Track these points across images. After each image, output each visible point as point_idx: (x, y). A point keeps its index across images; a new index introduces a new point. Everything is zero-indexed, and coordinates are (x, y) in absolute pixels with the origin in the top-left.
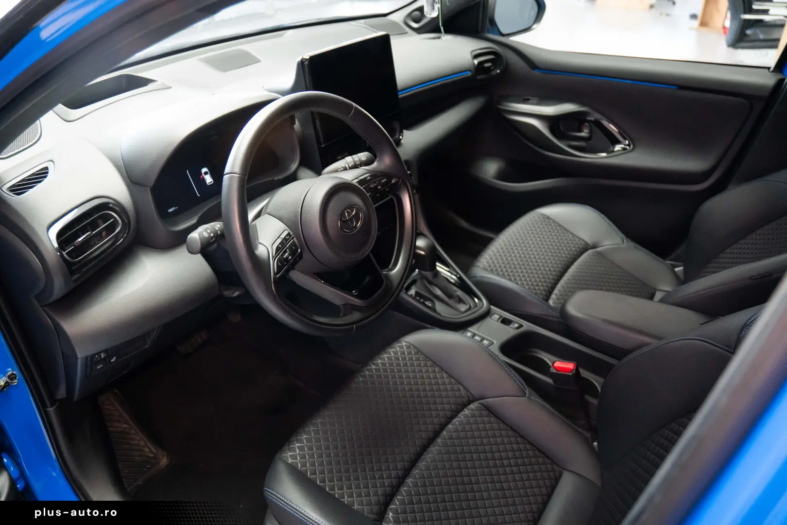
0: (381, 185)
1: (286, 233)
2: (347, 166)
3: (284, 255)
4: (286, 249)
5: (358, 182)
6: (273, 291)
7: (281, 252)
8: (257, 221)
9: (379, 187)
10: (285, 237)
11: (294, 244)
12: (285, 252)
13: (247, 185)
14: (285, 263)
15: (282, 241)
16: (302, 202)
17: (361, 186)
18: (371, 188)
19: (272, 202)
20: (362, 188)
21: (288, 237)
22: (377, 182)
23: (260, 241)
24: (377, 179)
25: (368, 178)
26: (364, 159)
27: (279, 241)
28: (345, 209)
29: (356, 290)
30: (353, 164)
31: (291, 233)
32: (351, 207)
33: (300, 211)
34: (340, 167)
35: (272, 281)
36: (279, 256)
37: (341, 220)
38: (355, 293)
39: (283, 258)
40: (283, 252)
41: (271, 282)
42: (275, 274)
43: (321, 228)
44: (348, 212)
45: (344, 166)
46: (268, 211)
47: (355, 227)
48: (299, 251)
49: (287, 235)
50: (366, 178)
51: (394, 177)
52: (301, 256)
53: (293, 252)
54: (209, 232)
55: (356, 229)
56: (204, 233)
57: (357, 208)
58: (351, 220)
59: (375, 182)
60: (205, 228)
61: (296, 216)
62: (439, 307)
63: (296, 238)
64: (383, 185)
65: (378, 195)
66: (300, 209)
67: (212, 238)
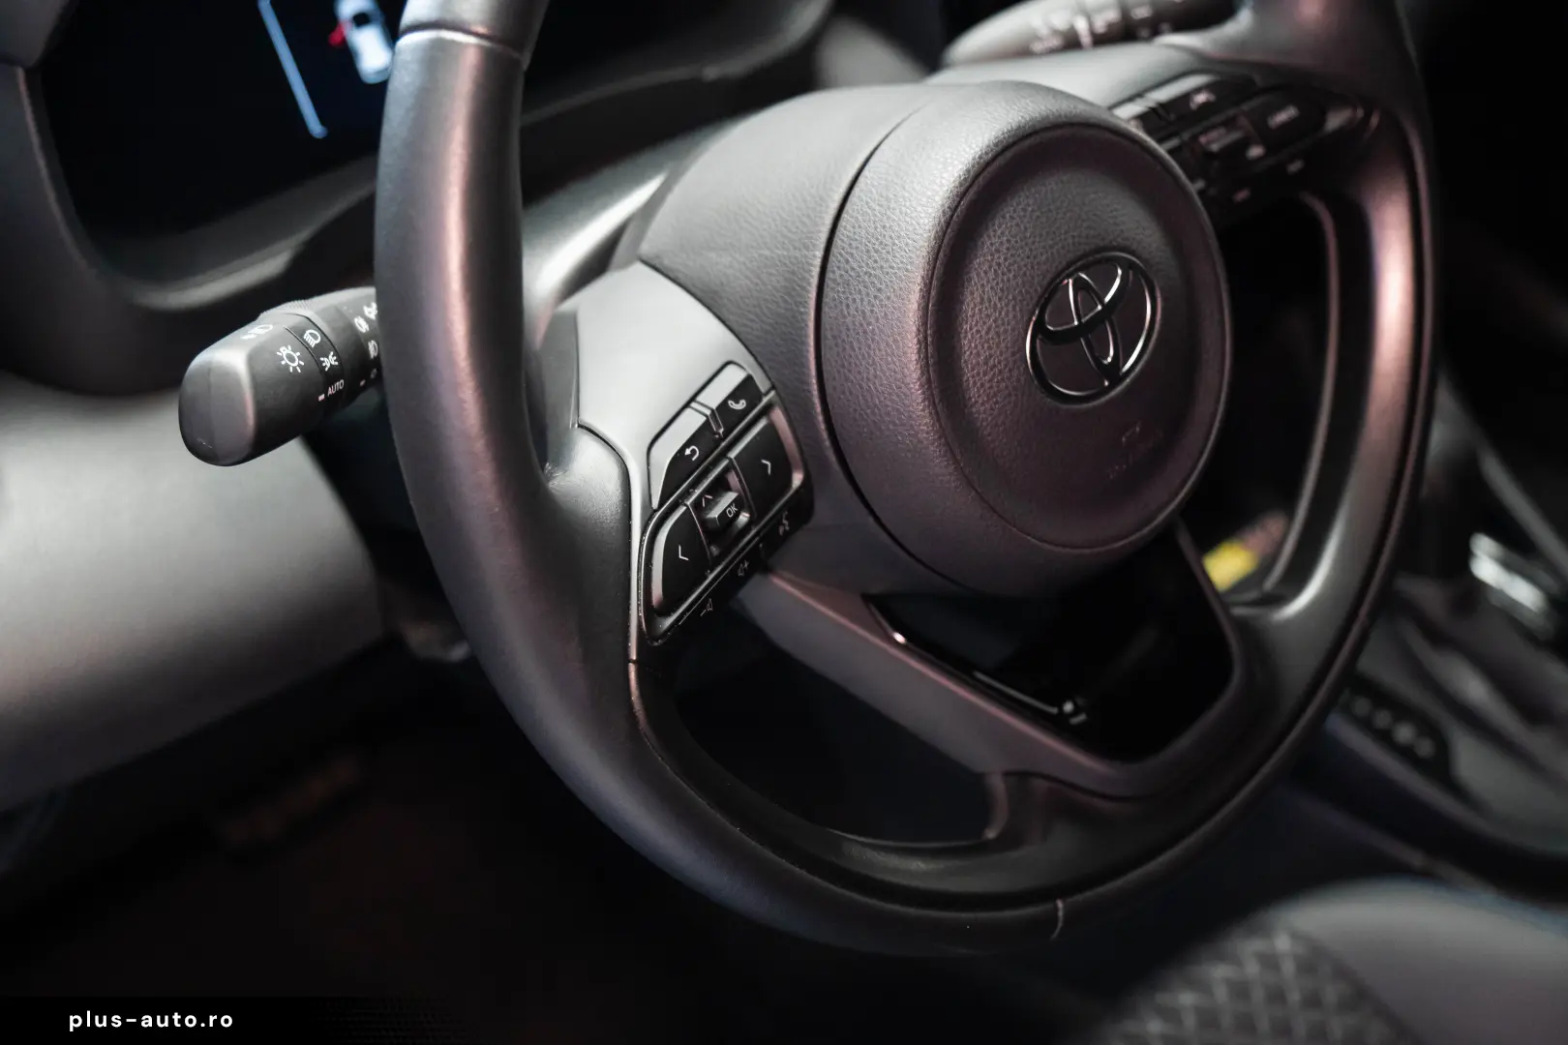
0: (1264, 141)
1: (732, 378)
3: (711, 504)
4: (726, 470)
5: (1143, 118)
6: (631, 706)
7: (694, 485)
8: (583, 301)
9: (1256, 151)
10: (724, 404)
11: (770, 440)
12: (720, 486)
13: (528, 105)
14: (715, 550)
15: (706, 426)
16: (834, 206)
17: (1160, 141)
18: (1210, 156)
19: (672, 199)
20: (1161, 150)
21: (741, 405)
22: (1243, 121)
23: (587, 418)
24: (1245, 107)
25: (1201, 98)
27: (691, 422)
28: (1069, 269)
29: (1080, 701)
31: (762, 383)
32: (1097, 260)
33: (818, 262)
35: (634, 657)
36: (682, 510)
37: (1039, 328)
38: (1075, 713)
39: (704, 522)
40: (708, 490)
41: (628, 660)
42: (652, 613)
43: (925, 368)
44: (1080, 286)
46: (645, 248)
47: (1114, 372)
48: (797, 479)
49: (735, 395)
50: (1186, 97)
51: (1341, 101)
52: (802, 508)
53: (763, 490)
54: (313, 343)
55: (1115, 383)
56: (284, 351)
57: (1129, 267)
58: (1091, 328)
59: (1229, 124)
60: (293, 321)
61: (792, 290)
62: (1472, 761)
63: (786, 412)
64: (1277, 141)
65: (1242, 195)
66: (819, 254)
67: (330, 377)
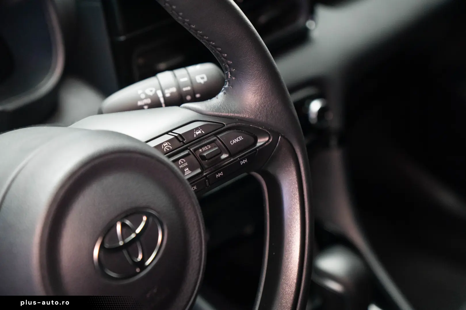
0: (228, 151)
2: (160, 94)
9: (224, 156)
18: (203, 158)
22: (218, 142)
24: (220, 135)
25: (198, 132)
26: (202, 81)
30: (174, 90)
34: (143, 96)
45: (151, 94)
47: (141, 265)
50: (192, 132)
51: (263, 134)
55: (141, 271)
57: (149, 215)
58: (130, 246)
59: (213, 144)
64: (233, 151)
